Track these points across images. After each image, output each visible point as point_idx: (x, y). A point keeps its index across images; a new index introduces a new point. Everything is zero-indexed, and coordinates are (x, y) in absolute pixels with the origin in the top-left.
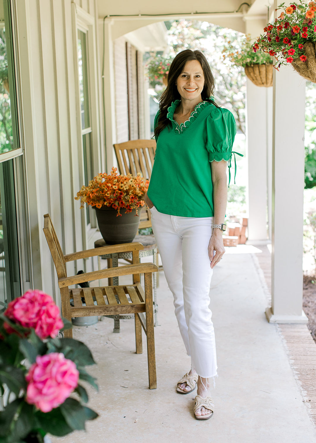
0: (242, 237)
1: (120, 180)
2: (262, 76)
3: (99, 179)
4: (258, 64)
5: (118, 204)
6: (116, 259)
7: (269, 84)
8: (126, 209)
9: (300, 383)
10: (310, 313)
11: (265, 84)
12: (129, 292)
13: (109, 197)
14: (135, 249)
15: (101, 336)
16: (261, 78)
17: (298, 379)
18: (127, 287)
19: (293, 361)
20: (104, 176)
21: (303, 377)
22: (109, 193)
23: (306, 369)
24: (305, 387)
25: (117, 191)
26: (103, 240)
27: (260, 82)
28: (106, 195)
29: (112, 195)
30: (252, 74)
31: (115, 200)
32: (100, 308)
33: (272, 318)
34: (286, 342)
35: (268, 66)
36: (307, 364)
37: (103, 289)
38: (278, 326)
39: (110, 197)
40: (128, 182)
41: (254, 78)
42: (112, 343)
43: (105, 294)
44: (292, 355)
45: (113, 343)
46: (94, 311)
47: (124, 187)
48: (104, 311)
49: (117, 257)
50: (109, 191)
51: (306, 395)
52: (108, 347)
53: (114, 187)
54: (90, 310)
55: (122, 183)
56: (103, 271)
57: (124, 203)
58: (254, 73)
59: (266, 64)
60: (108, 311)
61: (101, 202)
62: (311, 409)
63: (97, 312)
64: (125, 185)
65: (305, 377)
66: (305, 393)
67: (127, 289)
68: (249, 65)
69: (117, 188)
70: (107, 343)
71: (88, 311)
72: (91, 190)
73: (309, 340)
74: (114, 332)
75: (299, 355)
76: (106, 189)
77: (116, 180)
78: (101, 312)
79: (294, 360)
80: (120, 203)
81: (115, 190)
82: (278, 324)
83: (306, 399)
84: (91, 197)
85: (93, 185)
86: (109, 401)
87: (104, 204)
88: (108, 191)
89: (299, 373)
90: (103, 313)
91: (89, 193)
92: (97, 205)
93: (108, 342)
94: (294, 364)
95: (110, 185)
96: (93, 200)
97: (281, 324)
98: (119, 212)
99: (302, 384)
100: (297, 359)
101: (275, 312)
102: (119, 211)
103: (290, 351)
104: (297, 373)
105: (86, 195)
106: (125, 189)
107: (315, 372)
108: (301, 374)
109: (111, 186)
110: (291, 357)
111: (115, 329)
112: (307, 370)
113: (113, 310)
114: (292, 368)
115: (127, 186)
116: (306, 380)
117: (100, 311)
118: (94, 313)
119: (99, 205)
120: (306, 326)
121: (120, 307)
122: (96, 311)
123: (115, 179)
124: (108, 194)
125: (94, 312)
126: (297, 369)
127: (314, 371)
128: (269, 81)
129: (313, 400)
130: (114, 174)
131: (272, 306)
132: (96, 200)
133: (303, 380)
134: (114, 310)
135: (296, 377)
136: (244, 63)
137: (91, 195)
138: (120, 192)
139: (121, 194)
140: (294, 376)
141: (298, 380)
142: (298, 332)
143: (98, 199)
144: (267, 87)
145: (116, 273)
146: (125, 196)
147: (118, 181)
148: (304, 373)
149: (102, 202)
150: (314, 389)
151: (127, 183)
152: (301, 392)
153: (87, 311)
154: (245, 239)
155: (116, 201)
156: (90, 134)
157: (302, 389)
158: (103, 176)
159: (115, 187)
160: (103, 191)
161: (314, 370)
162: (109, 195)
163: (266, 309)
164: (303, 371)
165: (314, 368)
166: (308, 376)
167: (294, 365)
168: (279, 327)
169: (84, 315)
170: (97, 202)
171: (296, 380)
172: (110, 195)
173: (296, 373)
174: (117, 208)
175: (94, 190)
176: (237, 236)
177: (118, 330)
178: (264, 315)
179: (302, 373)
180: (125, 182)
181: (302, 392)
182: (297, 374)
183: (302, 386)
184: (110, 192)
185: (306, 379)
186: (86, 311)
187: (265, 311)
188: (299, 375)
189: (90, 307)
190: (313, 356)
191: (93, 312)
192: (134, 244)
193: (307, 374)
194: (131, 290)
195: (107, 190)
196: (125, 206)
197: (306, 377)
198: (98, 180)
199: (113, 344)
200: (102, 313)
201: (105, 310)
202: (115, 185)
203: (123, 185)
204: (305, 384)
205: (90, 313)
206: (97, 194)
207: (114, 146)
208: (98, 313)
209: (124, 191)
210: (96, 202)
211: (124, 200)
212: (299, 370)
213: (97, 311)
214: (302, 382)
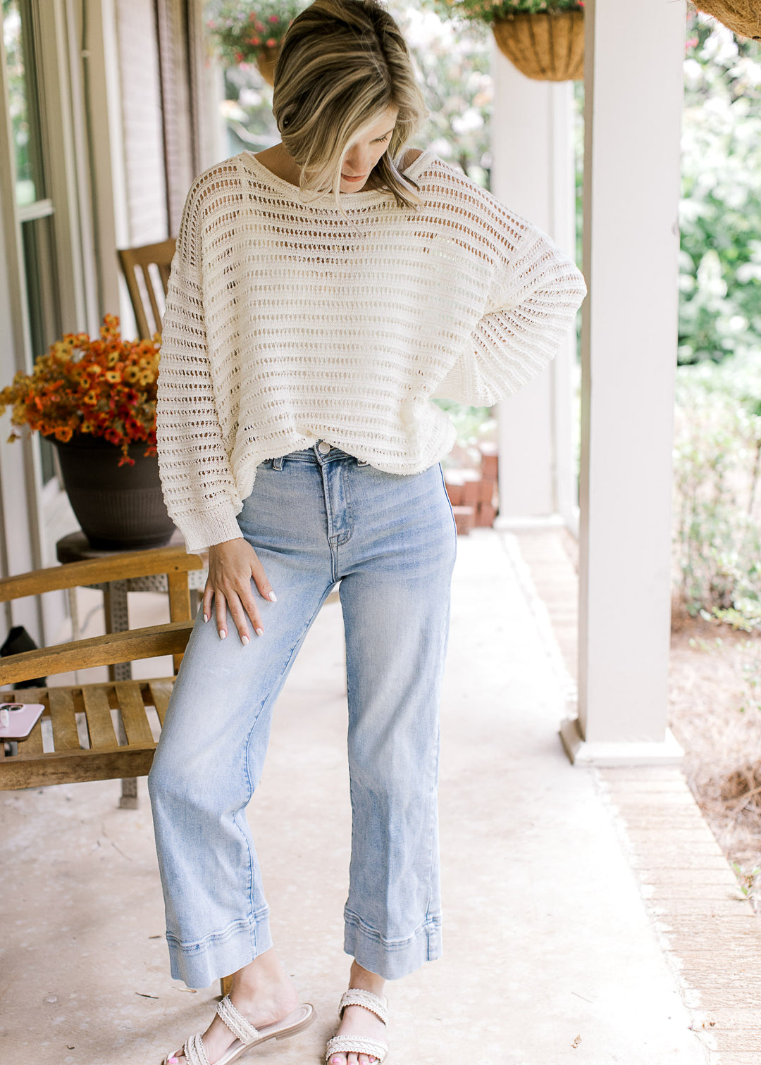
0: (485, 508)
1: (128, 355)
2: (538, 49)
3: (65, 351)
4: (526, 12)
5: (124, 427)
6: (121, 593)
7: (560, 74)
8: (146, 442)
9: (678, 963)
10: (675, 722)
11: (549, 74)
12: (156, 701)
13: (93, 406)
14: (177, 568)
15: (82, 822)
16: (536, 54)
17: (670, 951)
18: (153, 686)
19: (651, 889)
20: (79, 343)
21: (685, 942)
22: (93, 393)
23: (690, 915)
24: (693, 976)
25: (119, 387)
26: (83, 537)
27: (534, 65)
28: (86, 399)
29: (103, 401)
30: (511, 43)
31: (112, 415)
32: (62, 760)
33: (583, 752)
34: (626, 825)
35: (556, 18)
36: (692, 899)
37: (78, 692)
38: (598, 774)
39: (96, 408)
40: (152, 361)
41: (519, 55)
42: (113, 845)
43: (80, 707)
44: (648, 870)
45: (116, 844)
46: (41, 772)
47: (139, 375)
48: (74, 769)
49: (125, 588)
50: (95, 389)
51: (697, 1003)
52: (102, 859)
53: (109, 375)
54: (29, 769)
55: (135, 363)
56: (65, 650)
57: (142, 426)
58: (517, 41)
59: (551, 11)
60: (87, 771)
61: (70, 423)
62: (718, 1056)
63: (54, 773)
64: (142, 369)
65: (690, 943)
66: (694, 996)
67: (152, 692)
68: (502, 15)
69: (118, 380)
70: (99, 843)
71: (25, 771)
72: (40, 385)
73: (692, 816)
74: (120, 808)
75: (665, 868)
76: (86, 382)
77: (115, 355)
78: (64, 773)
79: (654, 884)
80: (128, 426)
81: (112, 386)
82: (600, 768)
83: (701, 1017)
84: (40, 406)
85: (46, 371)
86: (98, 1049)
87: (79, 427)
88: (91, 388)
89: (671, 929)
90: (71, 776)
91: (34, 393)
92: (58, 430)
93: (102, 840)
94: (655, 899)
95: (96, 369)
96: (47, 416)
97: (608, 768)
98: (125, 453)
99: (682, 967)
100: (660, 883)
101: (589, 733)
102: (125, 448)
103: (639, 855)
104: (667, 930)
105: (23, 402)
106: (143, 383)
107: (717, 924)
108: (678, 932)
109: (102, 371)
110: (644, 876)
111: (125, 800)
112: (693, 918)
113: (103, 767)
114: (651, 911)
115: (148, 373)
116: (694, 953)
117: (60, 771)
118: (41, 778)
119: (66, 432)
120: (677, 773)
121: (125, 757)
122: (50, 770)
123: (113, 352)
124: (91, 398)
125: (43, 775)
126: (667, 916)
127: (714, 919)
128: (561, 64)
129: (721, 1021)
130: (110, 338)
131: (579, 711)
132: (54, 415)
133: (685, 953)
134: (106, 765)
135: (666, 944)
136: (488, 8)
137: (37, 400)
138: (126, 390)
139: (131, 397)
140: (658, 939)
141: (670, 954)
142: (659, 792)
143: (63, 413)
144: (554, 79)
145: (107, 653)
146: (142, 404)
147: (123, 358)
148: (686, 930)
149: (72, 422)
150: (721, 981)
151: (148, 363)
152: (683, 995)
153: (21, 772)
154: (492, 513)
155: (117, 419)
156: (49, 219)
157: (685, 984)
158: (75, 342)
159: (113, 377)
160: (75, 387)
161: (713, 916)
162: (94, 401)
163: (562, 722)
164: (683, 920)
165: (716, 912)
166: (701, 939)
167: (655, 902)
168: (602, 780)
169: (9, 783)
170: (60, 422)
171: (664, 952)
172: (98, 401)
173: (664, 930)
174: (121, 440)
175: (50, 386)
176: (470, 505)
177: (133, 800)
178: (556, 739)
179: (681, 929)
180: (143, 362)
181: (687, 992)
182: (666, 932)
183: (684, 973)
184: (98, 391)
185: (693, 948)
186: (17, 773)
187: (557, 728)
188: (673, 936)
189: (30, 758)
190: (707, 869)
191: (38, 775)
192: (172, 553)
193: (696, 933)
194: (163, 696)
195: (87, 386)
196: (144, 433)
197: (692, 940)
198: (60, 355)
199: (117, 849)
200: (68, 777)
201: (78, 765)
202: (113, 369)
203: (135, 369)
204: (691, 967)
205: (28, 779)
206: (56, 398)
207: (120, 254)
208: (54, 776)
209: (142, 389)
210: (56, 421)
211: (140, 416)
212: (670, 919)
213: (53, 771)
214: (682, 959)
